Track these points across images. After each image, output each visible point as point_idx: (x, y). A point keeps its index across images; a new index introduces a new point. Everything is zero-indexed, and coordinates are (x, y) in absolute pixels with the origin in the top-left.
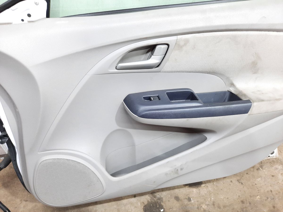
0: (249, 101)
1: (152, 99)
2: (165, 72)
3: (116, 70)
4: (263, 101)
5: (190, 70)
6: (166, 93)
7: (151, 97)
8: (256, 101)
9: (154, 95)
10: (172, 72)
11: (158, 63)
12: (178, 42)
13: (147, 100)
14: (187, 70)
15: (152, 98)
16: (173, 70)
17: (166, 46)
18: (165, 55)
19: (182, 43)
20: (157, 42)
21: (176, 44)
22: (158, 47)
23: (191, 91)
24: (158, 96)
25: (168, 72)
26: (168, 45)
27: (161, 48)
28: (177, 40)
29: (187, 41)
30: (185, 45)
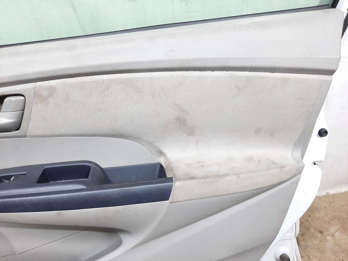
0: (171, 180)
2: (35, 136)
4: (193, 178)
6: (43, 169)
8: (180, 180)
12: (37, 91)
15: (13, 177)
16: (48, 133)
17: (22, 98)
19: (45, 93)
21: (35, 94)
22: (7, 99)
25: (41, 137)
26: (23, 96)
27: (11, 100)
28: (35, 88)
29: (52, 91)
30: (50, 95)
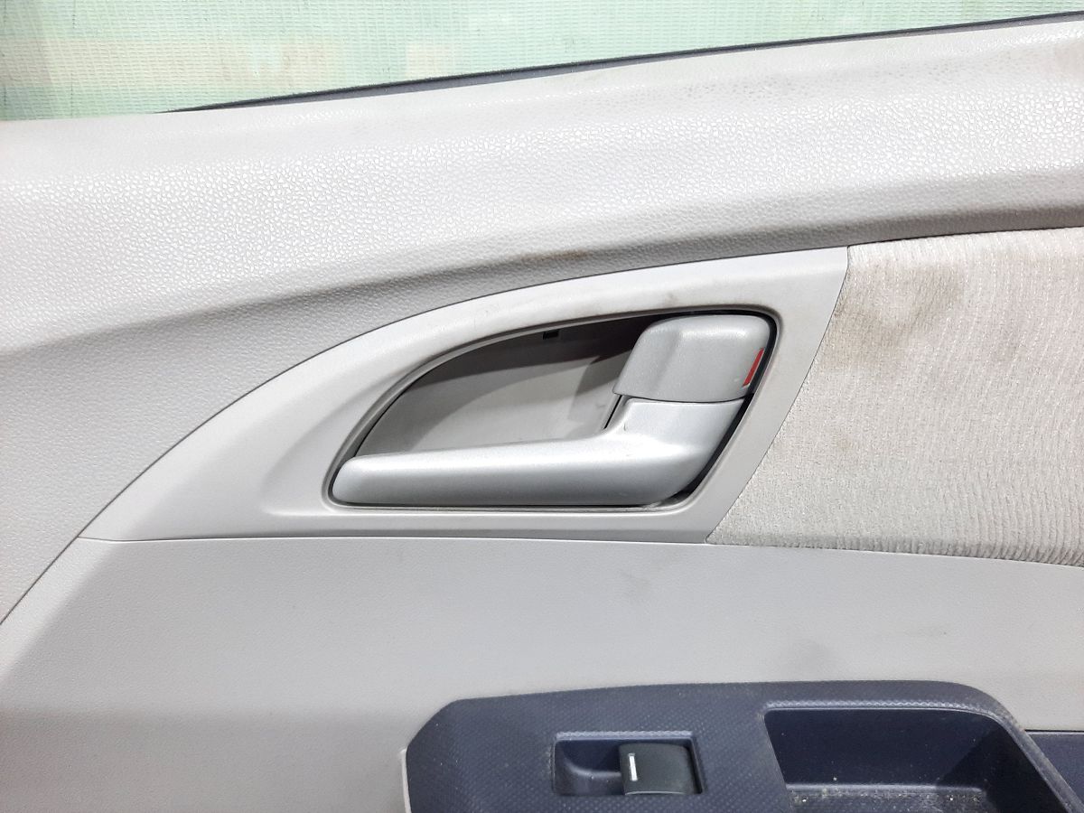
1: (634, 777)
2: (751, 541)
3: (331, 512)
5: (971, 537)
6: (761, 717)
7: (622, 749)
9: (651, 735)
10: (814, 543)
11: (681, 465)
12: (858, 294)
13: (597, 768)
14: (948, 536)
15: (632, 760)
16: (827, 529)
17: (756, 328)
18: (748, 398)
19: (895, 308)
20: (671, 295)
21: (838, 311)
23: (991, 714)
24: (687, 745)
25: (776, 542)
26: (770, 317)
28: (848, 275)
30: (923, 317)
